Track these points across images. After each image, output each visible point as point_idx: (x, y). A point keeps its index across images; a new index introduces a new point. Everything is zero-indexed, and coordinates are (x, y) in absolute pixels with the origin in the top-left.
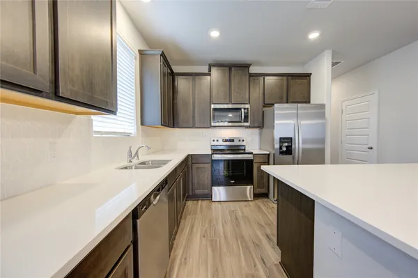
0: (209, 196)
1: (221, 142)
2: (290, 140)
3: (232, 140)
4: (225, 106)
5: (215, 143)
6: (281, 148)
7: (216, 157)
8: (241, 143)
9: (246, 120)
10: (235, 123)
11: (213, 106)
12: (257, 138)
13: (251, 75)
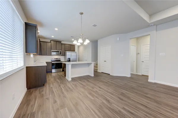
0: (51, 72)
1: (54, 59)
2: (69, 58)
3: (57, 59)
4: (55, 51)
5: (52, 59)
6: (68, 60)
7: (53, 62)
8: (59, 59)
9: (60, 54)
10: (57, 55)
11: (52, 50)
12: (64, 58)
13: (62, 44)
